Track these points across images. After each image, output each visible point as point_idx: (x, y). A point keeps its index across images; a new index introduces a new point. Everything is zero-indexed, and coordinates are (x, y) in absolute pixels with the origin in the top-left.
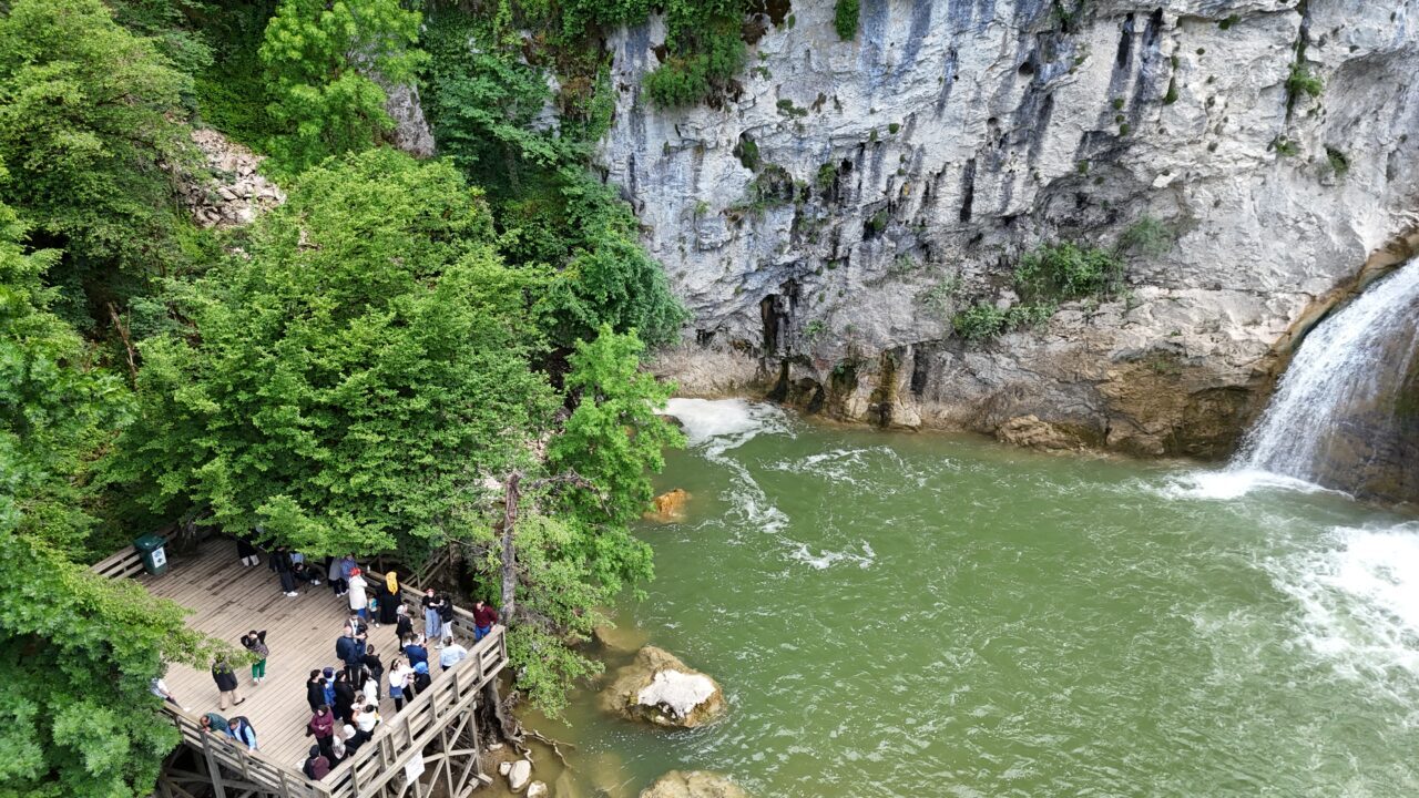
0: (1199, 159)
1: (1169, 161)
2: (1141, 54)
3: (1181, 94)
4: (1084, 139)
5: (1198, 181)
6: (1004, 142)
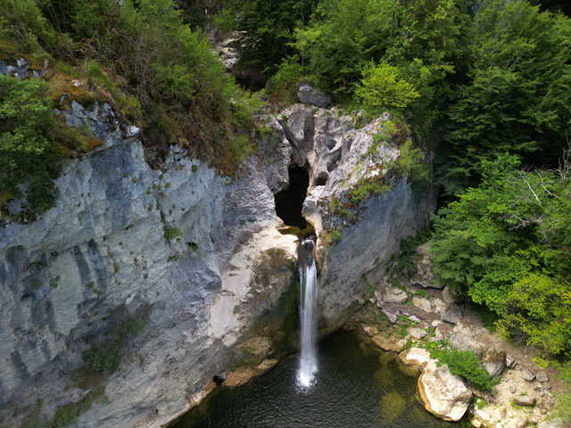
0: (142, 283)
1: (128, 292)
2: (91, 260)
3: (121, 265)
4: (79, 306)
5: (146, 290)
6: (30, 332)
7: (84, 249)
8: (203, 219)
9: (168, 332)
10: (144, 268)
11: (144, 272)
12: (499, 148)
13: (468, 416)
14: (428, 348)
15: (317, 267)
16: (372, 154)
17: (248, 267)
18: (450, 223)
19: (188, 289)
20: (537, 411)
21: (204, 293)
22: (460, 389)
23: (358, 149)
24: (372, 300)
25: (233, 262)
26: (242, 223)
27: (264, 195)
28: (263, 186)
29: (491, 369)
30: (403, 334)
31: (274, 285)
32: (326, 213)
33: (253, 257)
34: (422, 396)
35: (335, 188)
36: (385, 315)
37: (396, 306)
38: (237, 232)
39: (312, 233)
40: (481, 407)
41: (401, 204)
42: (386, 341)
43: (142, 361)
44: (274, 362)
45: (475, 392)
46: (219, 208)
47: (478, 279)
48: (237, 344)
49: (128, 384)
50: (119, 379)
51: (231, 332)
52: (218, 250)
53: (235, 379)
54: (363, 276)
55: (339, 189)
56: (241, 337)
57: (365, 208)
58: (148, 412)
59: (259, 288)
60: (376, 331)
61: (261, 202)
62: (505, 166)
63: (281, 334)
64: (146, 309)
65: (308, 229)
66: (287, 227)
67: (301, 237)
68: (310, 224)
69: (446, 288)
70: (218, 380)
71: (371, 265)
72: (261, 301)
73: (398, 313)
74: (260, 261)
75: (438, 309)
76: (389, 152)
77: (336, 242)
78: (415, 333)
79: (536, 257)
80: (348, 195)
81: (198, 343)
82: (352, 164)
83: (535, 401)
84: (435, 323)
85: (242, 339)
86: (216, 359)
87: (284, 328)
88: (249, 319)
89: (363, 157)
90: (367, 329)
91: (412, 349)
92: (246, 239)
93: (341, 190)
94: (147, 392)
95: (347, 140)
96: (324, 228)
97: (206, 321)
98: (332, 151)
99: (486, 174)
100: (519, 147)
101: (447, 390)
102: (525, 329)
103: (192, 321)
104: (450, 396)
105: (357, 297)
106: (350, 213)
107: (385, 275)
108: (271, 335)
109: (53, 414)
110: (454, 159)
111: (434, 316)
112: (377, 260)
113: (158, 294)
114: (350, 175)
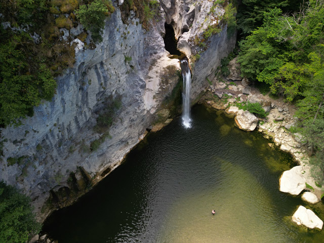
0: (118, 84)
1: (113, 88)
2: (101, 72)
3: (111, 75)
4: (97, 95)
5: (119, 88)
6: (80, 107)
7: (99, 66)
8: (135, 53)
9: (129, 108)
10: (118, 77)
11: (118, 79)
12: (270, 6)
13: (257, 129)
14: (237, 106)
15: (191, 73)
16: (212, 12)
17: (157, 76)
18: (248, 46)
19: (134, 88)
20: (284, 122)
21: (140, 90)
22: (254, 118)
23: (205, 10)
24: (209, 90)
25: (150, 75)
26: (151, 54)
27: (159, 39)
28: (158, 34)
29: (265, 109)
30: (226, 102)
31: (170, 84)
32: (193, 45)
33: (159, 71)
34: (238, 124)
35: (196, 32)
36: (217, 95)
37: (221, 90)
38: (150, 60)
39: (185, 57)
40: (262, 124)
41: (222, 40)
42: (218, 106)
43: (121, 120)
44: (172, 120)
45: (260, 119)
46: (142, 47)
47: (261, 71)
48: (156, 113)
49: (117, 130)
50: (114, 128)
51: (153, 107)
52: (142, 69)
53: (156, 128)
54: (206, 78)
55: (199, 32)
56: (157, 110)
57: (210, 42)
58: (124, 143)
59: (164, 86)
60: (213, 102)
61: (159, 43)
62: (275, 14)
63: (173, 107)
64: (119, 97)
65: (182, 56)
66: (172, 56)
67: (181, 60)
68: (182, 53)
69: (243, 80)
70: (148, 130)
71: (209, 72)
72: (165, 92)
73: (222, 93)
74: (164, 72)
75: (240, 89)
76: (220, 11)
77: (198, 60)
78: (231, 101)
79: (287, 57)
80: (203, 35)
81: (141, 112)
82: (203, 18)
83: (283, 119)
84: (239, 95)
85: (157, 111)
86: (147, 120)
87: (174, 104)
88: (160, 101)
89: (208, 14)
90: (209, 102)
91: (231, 107)
92: (154, 62)
93: (199, 33)
94: (125, 134)
95: (198, 5)
96: (192, 53)
97: (143, 102)
98: (188, 13)
99: (266, 19)
100: (279, 4)
101: (248, 120)
102: (284, 87)
103: (137, 102)
104: (250, 122)
105: (203, 89)
106: (204, 44)
107: (215, 77)
108: (169, 108)
109: (89, 145)
110: (247, 14)
111: (239, 92)
112: (212, 69)
113: (123, 90)
114: (202, 25)
